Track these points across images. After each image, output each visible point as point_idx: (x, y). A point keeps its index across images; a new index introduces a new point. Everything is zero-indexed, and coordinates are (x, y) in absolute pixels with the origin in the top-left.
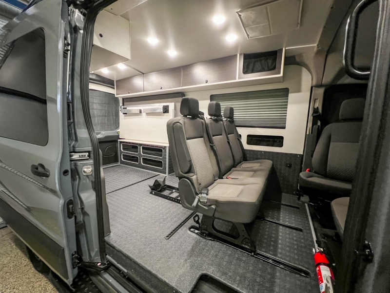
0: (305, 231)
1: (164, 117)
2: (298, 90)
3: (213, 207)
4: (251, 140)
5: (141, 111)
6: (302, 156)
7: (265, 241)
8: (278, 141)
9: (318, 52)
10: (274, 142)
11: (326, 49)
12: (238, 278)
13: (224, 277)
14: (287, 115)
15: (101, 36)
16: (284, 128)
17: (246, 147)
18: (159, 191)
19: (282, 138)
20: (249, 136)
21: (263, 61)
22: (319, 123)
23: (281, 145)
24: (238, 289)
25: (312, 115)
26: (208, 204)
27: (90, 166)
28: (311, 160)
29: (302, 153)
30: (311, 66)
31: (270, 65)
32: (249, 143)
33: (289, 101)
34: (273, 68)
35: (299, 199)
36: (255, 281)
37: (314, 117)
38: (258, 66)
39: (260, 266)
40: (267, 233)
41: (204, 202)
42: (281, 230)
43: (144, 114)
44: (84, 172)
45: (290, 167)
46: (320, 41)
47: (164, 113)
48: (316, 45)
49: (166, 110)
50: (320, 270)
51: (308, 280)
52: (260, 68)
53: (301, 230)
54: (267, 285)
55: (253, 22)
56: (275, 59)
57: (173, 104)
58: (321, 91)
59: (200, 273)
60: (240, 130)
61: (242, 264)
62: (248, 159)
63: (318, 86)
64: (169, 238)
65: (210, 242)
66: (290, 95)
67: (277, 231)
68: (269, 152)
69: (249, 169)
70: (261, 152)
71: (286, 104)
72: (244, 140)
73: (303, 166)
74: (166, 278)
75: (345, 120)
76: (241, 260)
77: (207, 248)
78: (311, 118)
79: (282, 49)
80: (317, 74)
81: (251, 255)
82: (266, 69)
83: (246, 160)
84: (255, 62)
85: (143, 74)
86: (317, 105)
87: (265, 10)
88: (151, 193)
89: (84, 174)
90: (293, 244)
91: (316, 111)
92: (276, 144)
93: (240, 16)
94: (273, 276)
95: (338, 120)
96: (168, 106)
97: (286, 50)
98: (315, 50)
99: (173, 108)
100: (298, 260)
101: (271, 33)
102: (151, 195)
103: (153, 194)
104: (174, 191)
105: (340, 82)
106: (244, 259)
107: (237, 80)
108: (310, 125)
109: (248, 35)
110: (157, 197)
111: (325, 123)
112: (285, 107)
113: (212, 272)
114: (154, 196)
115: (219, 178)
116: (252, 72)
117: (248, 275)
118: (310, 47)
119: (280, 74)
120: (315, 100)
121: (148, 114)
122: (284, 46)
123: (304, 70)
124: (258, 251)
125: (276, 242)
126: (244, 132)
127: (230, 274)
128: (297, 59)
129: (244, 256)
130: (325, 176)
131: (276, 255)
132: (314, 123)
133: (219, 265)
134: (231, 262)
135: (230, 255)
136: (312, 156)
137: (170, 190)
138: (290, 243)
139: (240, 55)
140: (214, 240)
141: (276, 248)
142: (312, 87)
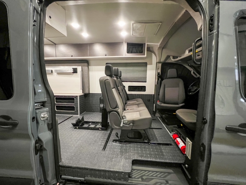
0: (163, 129)
1: (73, 76)
2: (151, 64)
3: (131, 124)
4: (130, 89)
5: (52, 71)
6: (154, 95)
7: (151, 137)
8: (143, 88)
9: (160, 48)
10: (141, 89)
11: (163, 46)
12: (149, 156)
13: (143, 157)
14: (147, 75)
15: (50, 17)
16: (146, 82)
17: (128, 93)
18: (81, 126)
19: (145, 87)
20: (129, 87)
21: (137, 48)
22: (160, 80)
23: (145, 90)
24: (151, 160)
25: (157, 75)
26: (128, 123)
27: (46, 113)
28: (159, 97)
29: (154, 94)
30: (157, 53)
31: (140, 50)
32: (129, 90)
33: (147, 68)
34: (141, 52)
35: (155, 116)
36: (156, 154)
37: (158, 76)
38: (134, 50)
39: (154, 147)
40: (150, 133)
41: (126, 123)
42: (154, 131)
43: (55, 74)
44: (42, 117)
45: (149, 101)
46: (161, 43)
47: (73, 73)
48: (159, 44)
49: (75, 71)
50: (177, 140)
51: (173, 146)
52: (135, 51)
53: (161, 129)
54: (161, 154)
55: (138, 29)
56: (142, 48)
57: (80, 67)
58: (160, 65)
59: (131, 160)
60: (124, 84)
61: (147, 150)
62: (129, 99)
63: (159, 63)
64: (105, 150)
65: (128, 145)
66: (148, 66)
67: (153, 131)
68: (139, 95)
69: (134, 104)
70: (136, 94)
71: (146, 70)
72: (127, 89)
73: (155, 100)
74: (116, 169)
75: (169, 78)
76: (146, 148)
77: (128, 148)
78: (157, 77)
79: (145, 44)
80: (159, 57)
81: (149, 144)
82: (138, 52)
83: (129, 100)
84: (133, 47)
85: (55, 44)
86: (159, 71)
87: (145, 26)
88: (76, 128)
89: (42, 119)
90: (162, 135)
91: (158, 74)
92: (142, 90)
93: (133, 25)
94: (161, 150)
95: (167, 78)
96: (76, 69)
97: (147, 44)
98: (158, 46)
99: (81, 70)
100: (166, 140)
101: (143, 36)
102: (76, 129)
103: (77, 129)
104: (90, 124)
105: (167, 61)
106: (147, 147)
107: (124, 56)
108: (157, 80)
109: (133, 34)
110: (81, 130)
111: (162, 80)
112: (146, 71)
113: (136, 157)
114: (78, 130)
115: (124, 110)
116: (132, 53)
117: (152, 153)
118: (156, 45)
119: (145, 55)
120: (158, 69)
121: (59, 74)
122: (146, 42)
123: (153, 55)
124: (151, 142)
125: (155, 136)
126: (127, 85)
127: (144, 155)
128: (151, 49)
129: (147, 146)
130: (165, 103)
131: (158, 141)
132: (158, 80)
133: (138, 153)
134: (142, 150)
135: (140, 148)
136: (159, 95)
137: (88, 124)
138: (160, 135)
139: (125, 42)
140: (129, 144)
141: (156, 138)
142: (157, 63)
